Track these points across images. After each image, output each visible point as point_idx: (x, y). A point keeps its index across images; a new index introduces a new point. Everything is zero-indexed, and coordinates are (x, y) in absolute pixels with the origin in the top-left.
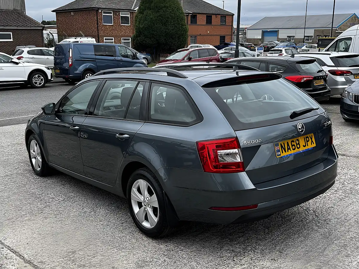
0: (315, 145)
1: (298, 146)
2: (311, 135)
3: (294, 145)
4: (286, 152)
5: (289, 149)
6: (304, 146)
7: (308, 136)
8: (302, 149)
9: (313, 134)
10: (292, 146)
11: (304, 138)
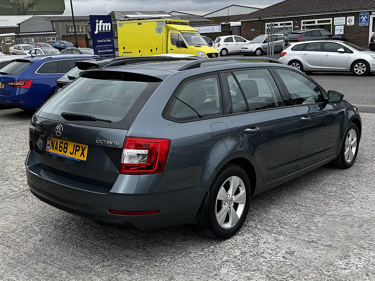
0: (85, 159)
1: (65, 150)
2: (84, 146)
3: (62, 147)
4: (53, 149)
5: (56, 148)
6: (71, 153)
7: (80, 145)
8: (68, 155)
9: (87, 147)
10: (60, 147)
11: (74, 145)
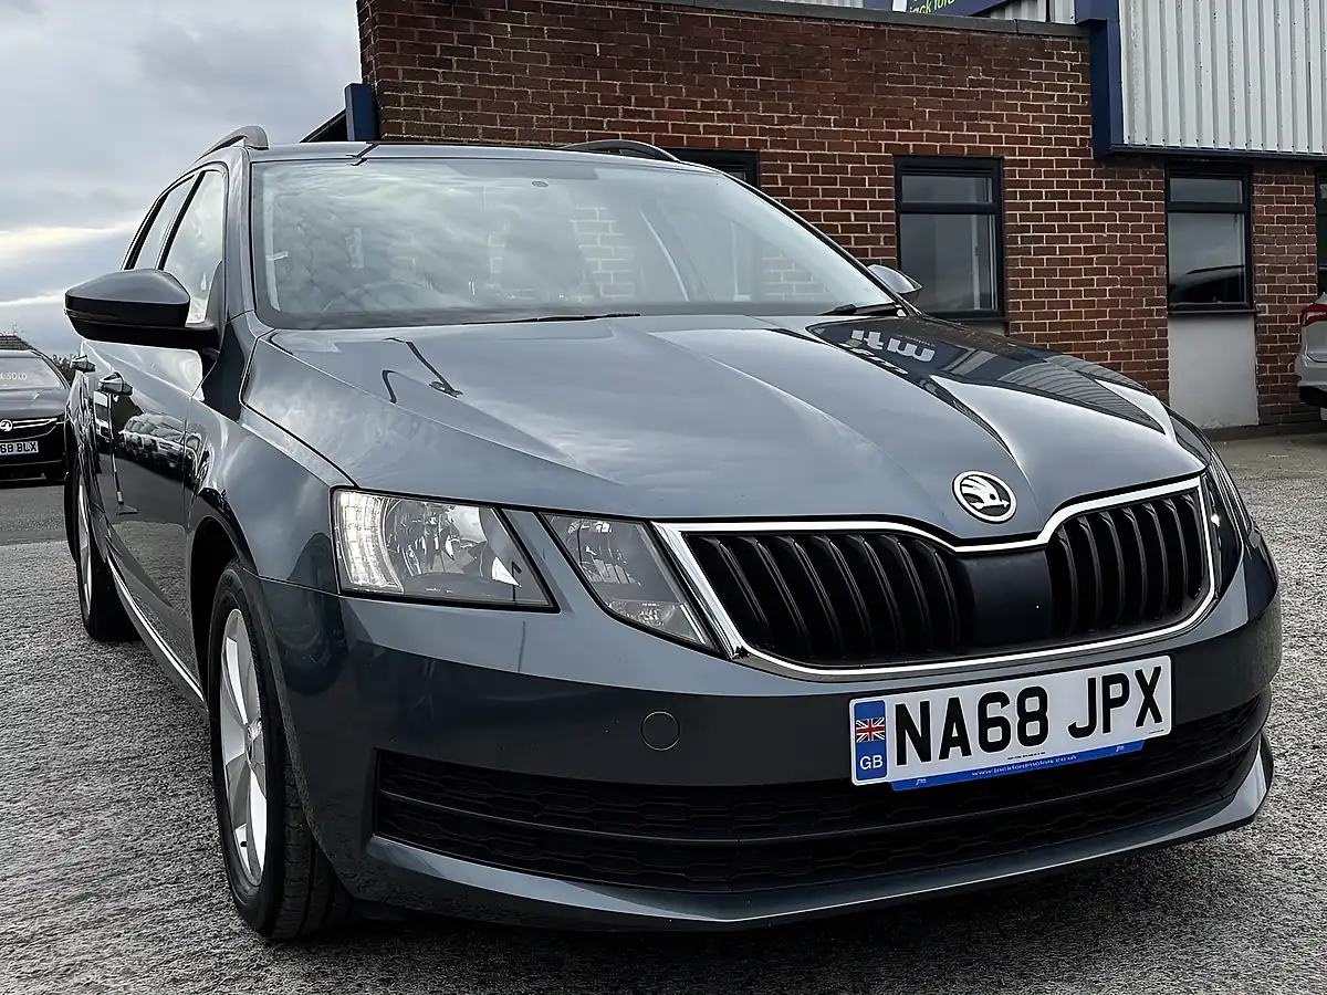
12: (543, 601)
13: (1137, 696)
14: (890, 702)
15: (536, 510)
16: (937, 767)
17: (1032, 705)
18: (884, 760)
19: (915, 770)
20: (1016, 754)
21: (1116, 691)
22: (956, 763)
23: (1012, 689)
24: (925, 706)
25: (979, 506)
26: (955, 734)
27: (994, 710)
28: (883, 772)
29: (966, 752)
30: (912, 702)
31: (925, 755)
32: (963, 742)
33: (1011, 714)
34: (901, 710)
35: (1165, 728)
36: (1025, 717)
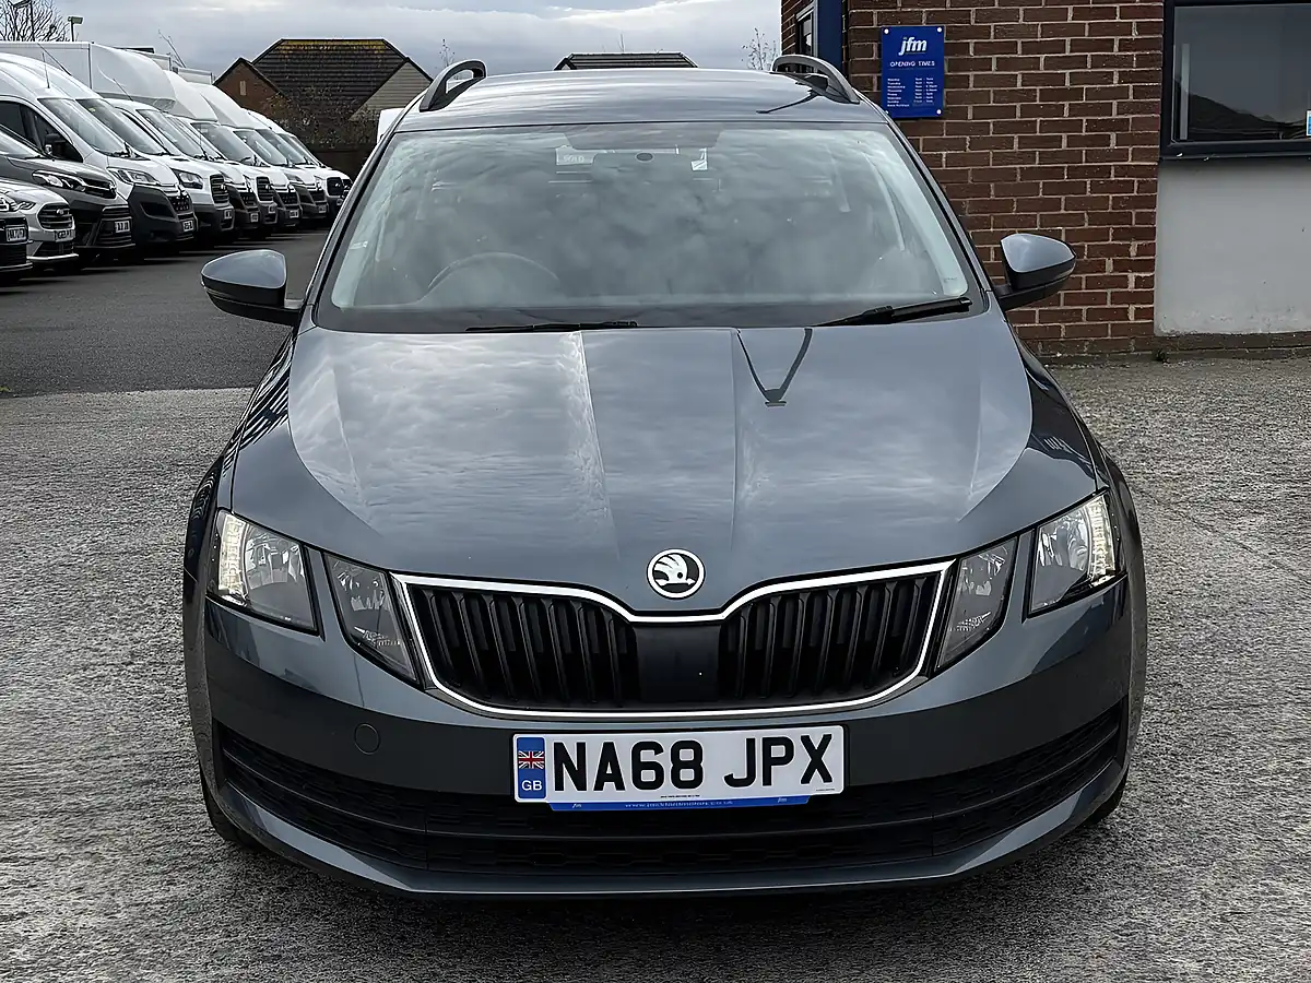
12: (310, 624)
13: (802, 758)
14: (550, 741)
15: (322, 551)
16: (590, 796)
17: (687, 755)
18: (544, 784)
19: (570, 795)
20: (668, 793)
21: (778, 751)
22: (610, 794)
23: (667, 740)
24: (581, 747)
25: (663, 582)
26: (609, 771)
27: (647, 756)
28: (542, 794)
29: (620, 786)
30: (570, 743)
31: (581, 785)
32: (617, 779)
33: (665, 761)
34: (559, 748)
35: (837, 787)
36: (678, 765)
